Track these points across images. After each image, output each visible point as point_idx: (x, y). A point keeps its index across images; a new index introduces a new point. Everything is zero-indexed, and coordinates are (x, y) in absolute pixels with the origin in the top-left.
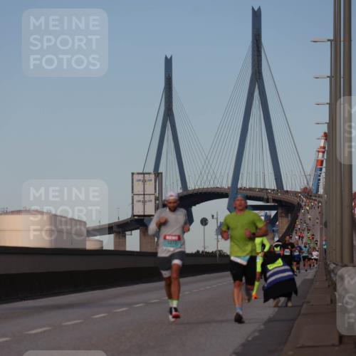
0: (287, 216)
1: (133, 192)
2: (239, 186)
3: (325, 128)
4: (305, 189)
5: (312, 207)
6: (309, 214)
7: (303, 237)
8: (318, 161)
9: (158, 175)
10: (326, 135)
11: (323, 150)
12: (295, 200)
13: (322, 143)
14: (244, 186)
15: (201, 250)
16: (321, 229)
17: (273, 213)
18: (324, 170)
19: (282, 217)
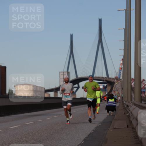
0: (110, 86)
1: (60, 78)
2: (94, 76)
3: (122, 57)
4: (116, 77)
5: (118, 83)
6: (117, 85)
7: (115, 93)
8: (120, 68)
9: (68, 72)
10: (123, 60)
11: (122, 64)
12: (113, 81)
13: (121, 62)
14: (96, 76)
15: (82, 97)
16: (121, 90)
17: (105, 85)
18: (122, 71)
19: (108, 86)
